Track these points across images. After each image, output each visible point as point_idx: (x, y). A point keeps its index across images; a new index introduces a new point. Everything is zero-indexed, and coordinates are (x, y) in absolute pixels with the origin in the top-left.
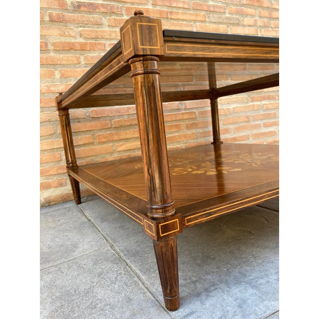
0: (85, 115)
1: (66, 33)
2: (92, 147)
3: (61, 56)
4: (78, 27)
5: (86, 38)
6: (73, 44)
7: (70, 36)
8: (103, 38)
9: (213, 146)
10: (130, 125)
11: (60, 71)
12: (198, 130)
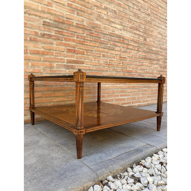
0: (40, 84)
1: (37, 46)
2: (41, 99)
3: (33, 56)
4: (42, 44)
5: (45, 49)
6: (39, 51)
7: (38, 47)
8: (53, 50)
9: (97, 103)
10: (61, 90)
11: (31, 63)
12: (91, 95)
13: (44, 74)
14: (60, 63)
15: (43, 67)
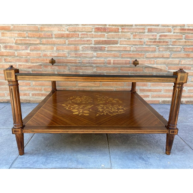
1: (61, 29)
3: (58, 40)
4: (67, 26)
5: (70, 31)
6: (63, 34)
7: (63, 30)
8: (78, 31)
9: (130, 92)
11: (56, 47)
13: (69, 58)
14: (86, 46)
15: (68, 50)
